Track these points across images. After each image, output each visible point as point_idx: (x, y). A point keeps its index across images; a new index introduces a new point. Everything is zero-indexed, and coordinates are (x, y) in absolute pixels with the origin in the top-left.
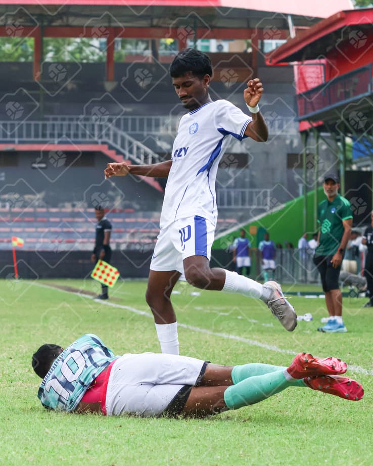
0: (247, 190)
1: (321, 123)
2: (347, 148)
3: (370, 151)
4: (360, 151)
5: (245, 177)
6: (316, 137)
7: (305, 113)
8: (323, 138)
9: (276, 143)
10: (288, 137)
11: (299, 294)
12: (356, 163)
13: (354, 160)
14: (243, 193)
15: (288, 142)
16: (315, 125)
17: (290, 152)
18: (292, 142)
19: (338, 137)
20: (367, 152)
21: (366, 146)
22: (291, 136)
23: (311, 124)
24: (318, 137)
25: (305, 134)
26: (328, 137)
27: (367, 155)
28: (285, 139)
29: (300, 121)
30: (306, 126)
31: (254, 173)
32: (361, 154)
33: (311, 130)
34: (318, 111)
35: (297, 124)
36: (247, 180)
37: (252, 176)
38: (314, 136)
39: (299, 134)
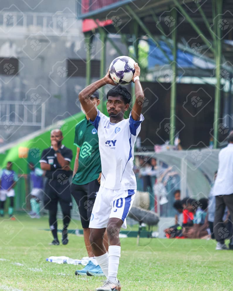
0: (17, 103)
1: (109, 22)
2: (140, 53)
3: (168, 57)
4: (157, 57)
5: (14, 87)
6: (103, 38)
7: (90, 10)
8: (111, 41)
9: (53, 45)
10: (69, 38)
11: (77, 232)
12: (152, 72)
13: (150, 69)
14: (12, 107)
15: (68, 45)
16: (102, 24)
17: (71, 57)
18: (73, 45)
19: (130, 40)
20: (166, 59)
21: (165, 51)
22: (72, 37)
23: (97, 23)
24: (106, 39)
25: (89, 35)
26: (117, 40)
27: (166, 63)
28: (64, 42)
29: (84, 19)
30: (91, 25)
31: (25, 82)
32: (158, 61)
33: (97, 30)
34: (105, 8)
35: (80, 22)
36: (17, 90)
37: (23, 86)
38: (100, 38)
39: (82, 36)
